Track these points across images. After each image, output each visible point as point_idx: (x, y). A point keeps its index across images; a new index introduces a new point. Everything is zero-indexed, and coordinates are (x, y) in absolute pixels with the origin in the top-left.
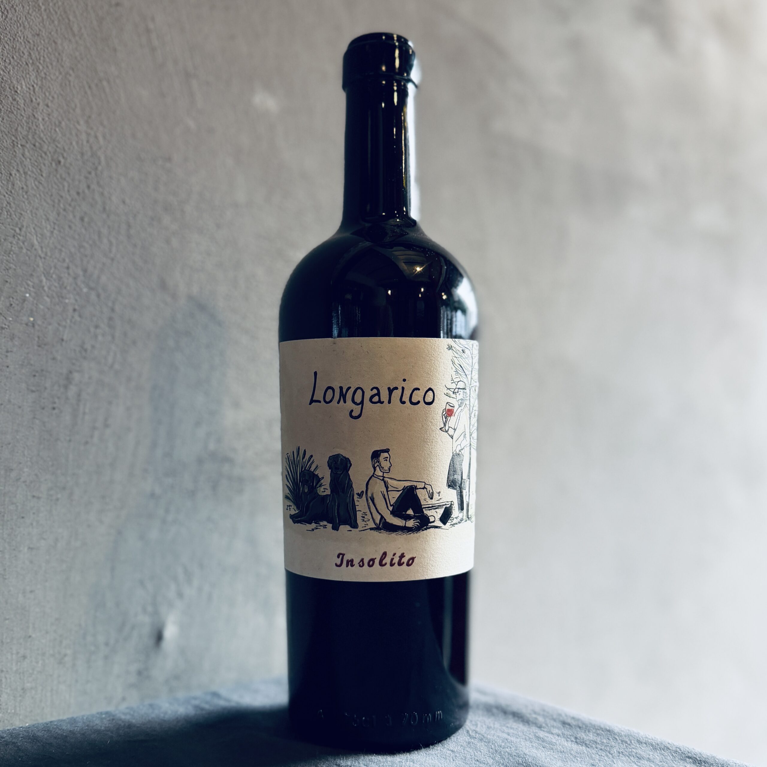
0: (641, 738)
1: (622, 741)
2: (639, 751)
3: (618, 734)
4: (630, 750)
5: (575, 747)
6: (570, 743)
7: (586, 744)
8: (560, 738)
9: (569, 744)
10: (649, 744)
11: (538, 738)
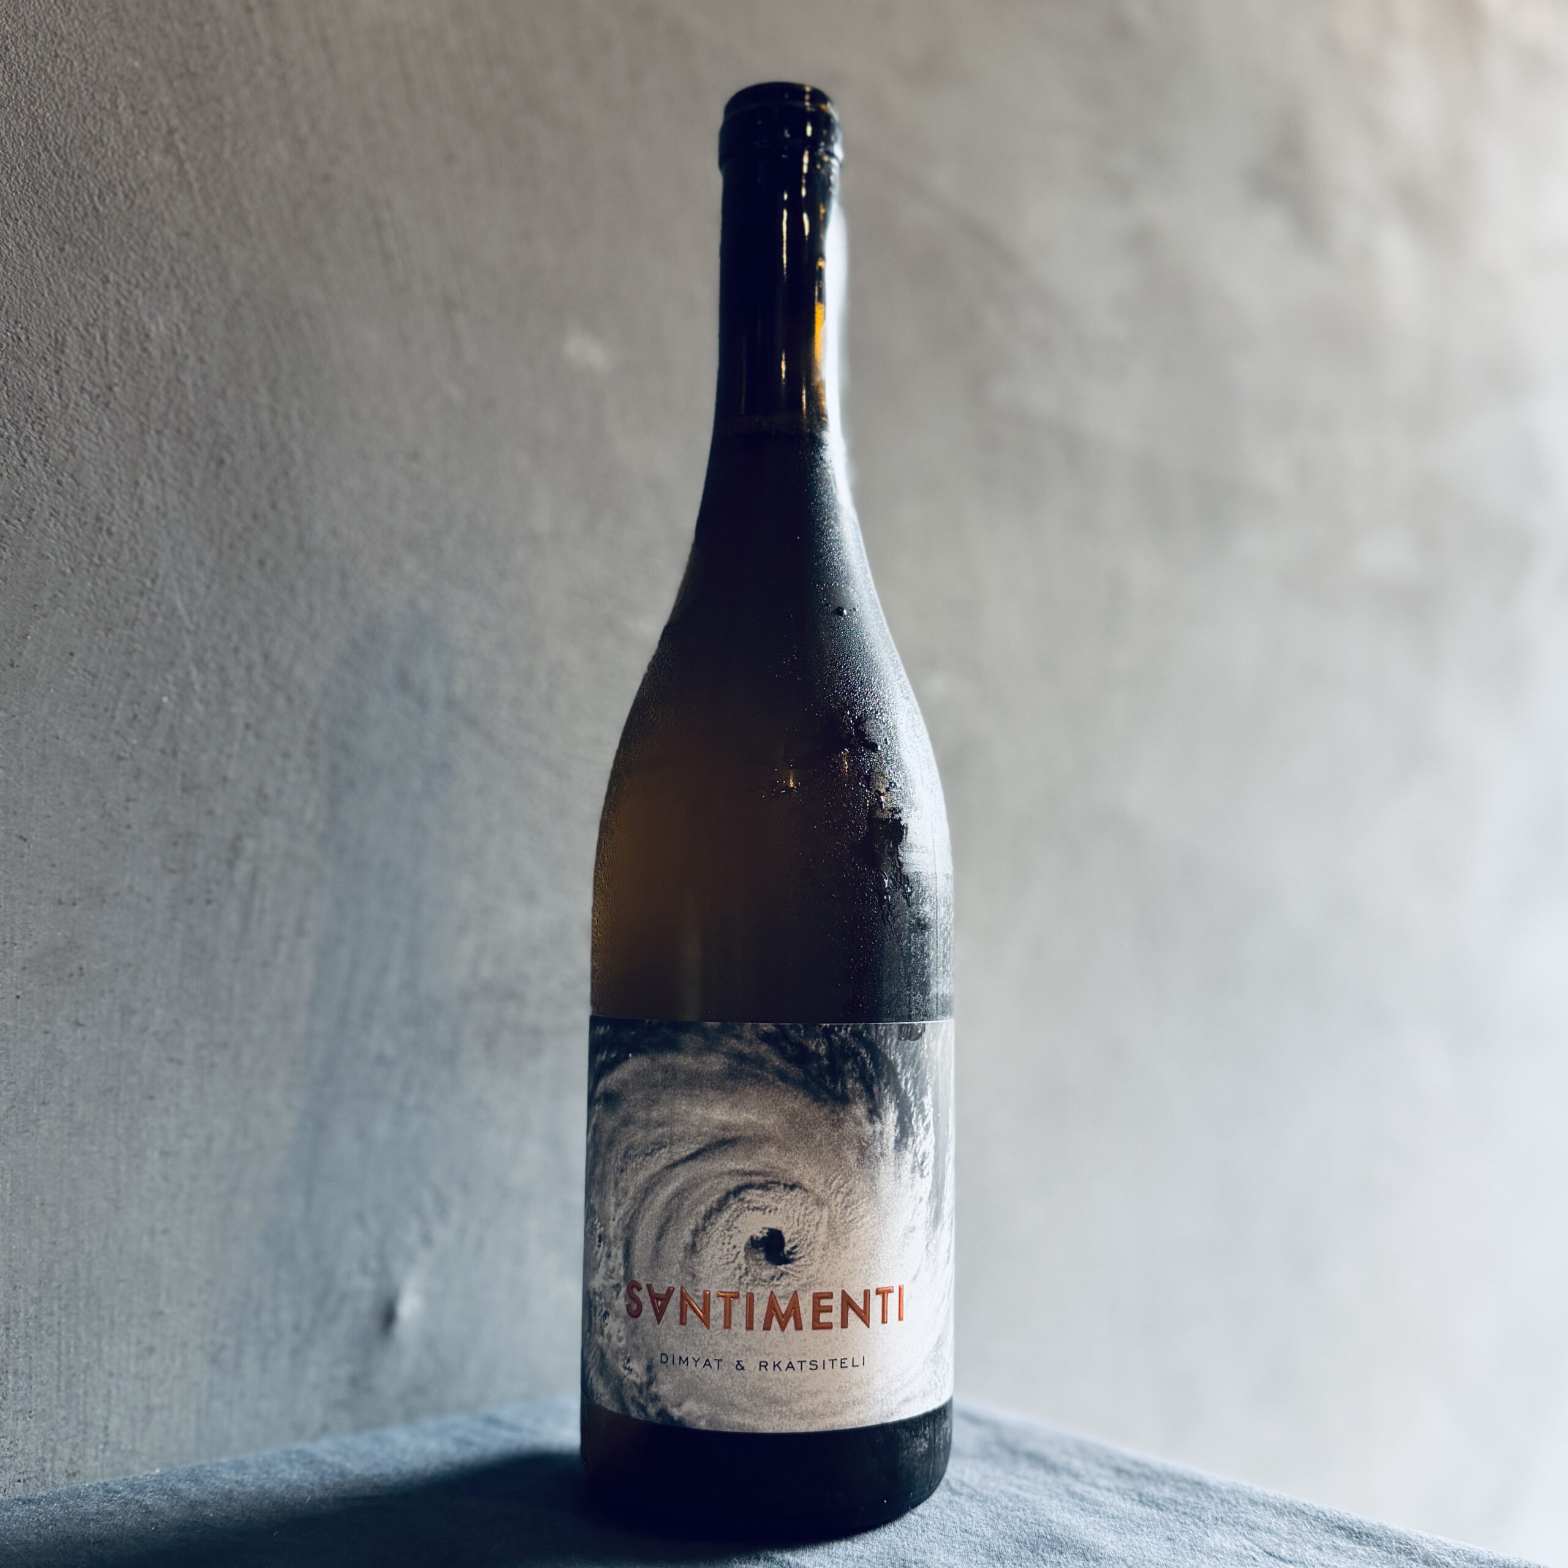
0: (1256, 1496)
1: (1223, 1501)
2: (1252, 1517)
3: (1214, 1489)
4: (1237, 1515)
5: (1139, 1510)
6: (1130, 1503)
7: (1157, 1505)
8: (1111, 1494)
9: (1129, 1505)
10: (1270, 1506)
11: (1073, 1494)
